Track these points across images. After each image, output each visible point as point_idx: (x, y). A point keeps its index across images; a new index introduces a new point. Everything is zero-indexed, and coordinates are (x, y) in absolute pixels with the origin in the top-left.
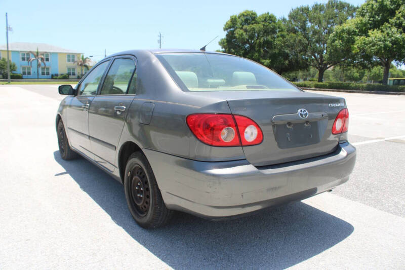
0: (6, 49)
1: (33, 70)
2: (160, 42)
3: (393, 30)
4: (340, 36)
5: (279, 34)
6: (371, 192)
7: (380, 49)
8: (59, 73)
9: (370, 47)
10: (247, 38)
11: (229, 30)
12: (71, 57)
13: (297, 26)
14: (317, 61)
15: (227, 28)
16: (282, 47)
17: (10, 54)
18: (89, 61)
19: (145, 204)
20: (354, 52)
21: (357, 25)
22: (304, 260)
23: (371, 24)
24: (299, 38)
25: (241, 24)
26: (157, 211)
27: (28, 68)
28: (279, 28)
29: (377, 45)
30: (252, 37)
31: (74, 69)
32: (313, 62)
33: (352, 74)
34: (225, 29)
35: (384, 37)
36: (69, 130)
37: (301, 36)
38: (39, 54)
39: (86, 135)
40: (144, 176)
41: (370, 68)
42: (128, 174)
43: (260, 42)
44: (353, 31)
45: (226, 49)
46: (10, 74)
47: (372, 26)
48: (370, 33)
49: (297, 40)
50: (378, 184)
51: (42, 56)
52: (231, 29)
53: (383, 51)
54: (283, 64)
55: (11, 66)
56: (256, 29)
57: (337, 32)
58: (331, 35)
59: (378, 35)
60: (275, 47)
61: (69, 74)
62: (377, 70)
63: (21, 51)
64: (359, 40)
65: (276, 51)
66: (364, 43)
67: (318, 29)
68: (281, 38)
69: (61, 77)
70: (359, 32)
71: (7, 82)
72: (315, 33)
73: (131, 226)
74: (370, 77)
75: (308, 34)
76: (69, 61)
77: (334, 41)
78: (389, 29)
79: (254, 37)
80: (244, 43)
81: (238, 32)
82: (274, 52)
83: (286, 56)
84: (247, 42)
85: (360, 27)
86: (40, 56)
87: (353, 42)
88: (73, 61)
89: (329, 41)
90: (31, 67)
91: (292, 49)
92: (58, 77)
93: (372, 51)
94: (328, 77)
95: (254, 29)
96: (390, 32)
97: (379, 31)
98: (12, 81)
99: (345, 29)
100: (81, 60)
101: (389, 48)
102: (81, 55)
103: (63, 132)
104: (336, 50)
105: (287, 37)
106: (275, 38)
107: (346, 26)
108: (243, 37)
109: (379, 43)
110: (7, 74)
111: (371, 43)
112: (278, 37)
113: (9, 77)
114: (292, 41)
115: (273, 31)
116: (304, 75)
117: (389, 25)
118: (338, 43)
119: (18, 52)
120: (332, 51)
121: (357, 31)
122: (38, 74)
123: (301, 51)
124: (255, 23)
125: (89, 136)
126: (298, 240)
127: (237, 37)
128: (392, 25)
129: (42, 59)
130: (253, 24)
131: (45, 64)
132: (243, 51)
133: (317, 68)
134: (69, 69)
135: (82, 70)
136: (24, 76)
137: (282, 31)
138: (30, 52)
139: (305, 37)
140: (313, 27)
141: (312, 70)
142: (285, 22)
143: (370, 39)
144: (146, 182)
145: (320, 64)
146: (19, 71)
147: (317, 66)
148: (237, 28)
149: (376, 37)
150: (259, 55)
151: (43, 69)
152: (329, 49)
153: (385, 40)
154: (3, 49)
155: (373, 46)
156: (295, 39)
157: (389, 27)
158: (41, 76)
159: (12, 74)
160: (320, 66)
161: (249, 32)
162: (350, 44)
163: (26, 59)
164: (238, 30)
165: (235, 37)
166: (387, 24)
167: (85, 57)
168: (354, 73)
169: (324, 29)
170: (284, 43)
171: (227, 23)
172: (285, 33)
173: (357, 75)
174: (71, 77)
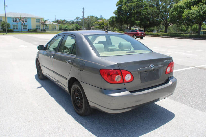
0: (5, 16)
1: (19, 27)
2: (83, 12)
3: (204, 6)
4: (176, 9)
5: (144, 8)
6: (185, 97)
7: (196, 16)
8: (32, 28)
9: (191, 15)
10: (128, 10)
11: (119, 6)
12: (38, 20)
13: (154, 4)
14: (164, 22)
15: (118, 5)
16: (146, 14)
17: (7, 18)
18: (47, 22)
19: (81, 105)
20: (183, 17)
21: (185, 3)
22: (151, 131)
23: (192, 3)
24: (155, 10)
25: (125, 3)
26: (86, 109)
27: (16, 26)
28: (145, 5)
29: (195, 14)
30: (131, 9)
31: (39, 26)
32: (162, 22)
33: (182, 28)
34: (117, 5)
35: (199, 10)
36: (42, 66)
37: (156, 9)
38: (22, 18)
39: (51, 70)
40: (80, 93)
41: (191, 25)
42: (72, 91)
43: (135, 12)
44: (183, 7)
45: (117, 15)
46: (7, 29)
47: (193, 4)
48: (191, 8)
49: (154, 11)
50: (189, 92)
51: (23, 20)
52: (120, 5)
53: (198, 17)
54: (147, 23)
55: (7, 25)
56: (133, 5)
57: (174, 7)
58: (172, 9)
59: (196, 9)
60: (142, 15)
61: (37, 29)
62: (195, 26)
63: (12, 17)
64: (186, 11)
65: (143, 17)
66: (189, 13)
67: (165, 5)
68: (146, 10)
69: (33, 30)
70: (186, 7)
71: (6, 33)
72: (163, 7)
73: (75, 115)
74: (192, 29)
75: (159, 8)
76: (37, 22)
77: (173, 12)
78: (202, 6)
79: (132, 10)
80: (127, 13)
81: (124, 7)
82: (142, 17)
83: (148, 19)
84: (128, 12)
85: (187, 5)
86: (22, 20)
87: (183, 12)
88: (39, 22)
89: (170, 12)
90: (18, 25)
91: (151, 16)
92: (32, 30)
93: (193, 17)
94: (170, 30)
95: (132, 5)
96: (202, 7)
97: (197, 7)
98: (8, 33)
99: (179, 5)
100: (43, 21)
101: (202, 16)
102: (43, 19)
103: (39, 66)
104: (174, 17)
105: (149, 9)
106: (142, 10)
107: (179, 4)
108: (126, 9)
109: (196, 13)
110: (6, 29)
111: (192, 13)
112: (144, 9)
113: (7, 31)
114: (151, 11)
115: (142, 6)
116: (157, 29)
117: (202, 4)
118: (175, 13)
119: (11, 17)
120: (172, 17)
121: (185, 6)
122: (21, 29)
123: (156, 17)
124: (132, 2)
125: (53, 71)
126: (149, 121)
127: (123, 10)
128: (203, 3)
129: (23, 21)
130: (131, 3)
131: (25, 24)
132: (126, 17)
133: (164, 25)
134: (37, 26)
135: (44, 27)
136: (14, 30)
137: (146, 6)
138: (17, 17)
139: (158, 9)
140: (162, 4)
141: (161, 26)
142: (148, 2)
143: (192, 11)
144: (81, 96)
145: (165, 23)
146: (12, 27)
147: (164, 24)
148: (123, 5)
149: (195, 10)
150: (135, 19)
151: (24, 26)
152: (170, 16)
153: (199, 12)
154: (3, 16)
155: (193, 14)
156: (153, 10)
157: (202, 5)
158: (23, 30)
159: (8, 29)
160: (166, 24)
161: (129, 7)
162: (181, 13)
163: (15, 21)
164: (123, 6)
165: (122, 10)
166: (201, 3)
167: (45, 20)
168: (183, 27)
169: (168, 5)
170: (147, 12)
171: (118, 2)
172: (148, 7)
173: (185, 28)
174: (38, 30)
